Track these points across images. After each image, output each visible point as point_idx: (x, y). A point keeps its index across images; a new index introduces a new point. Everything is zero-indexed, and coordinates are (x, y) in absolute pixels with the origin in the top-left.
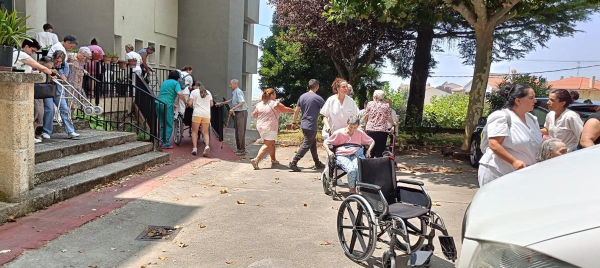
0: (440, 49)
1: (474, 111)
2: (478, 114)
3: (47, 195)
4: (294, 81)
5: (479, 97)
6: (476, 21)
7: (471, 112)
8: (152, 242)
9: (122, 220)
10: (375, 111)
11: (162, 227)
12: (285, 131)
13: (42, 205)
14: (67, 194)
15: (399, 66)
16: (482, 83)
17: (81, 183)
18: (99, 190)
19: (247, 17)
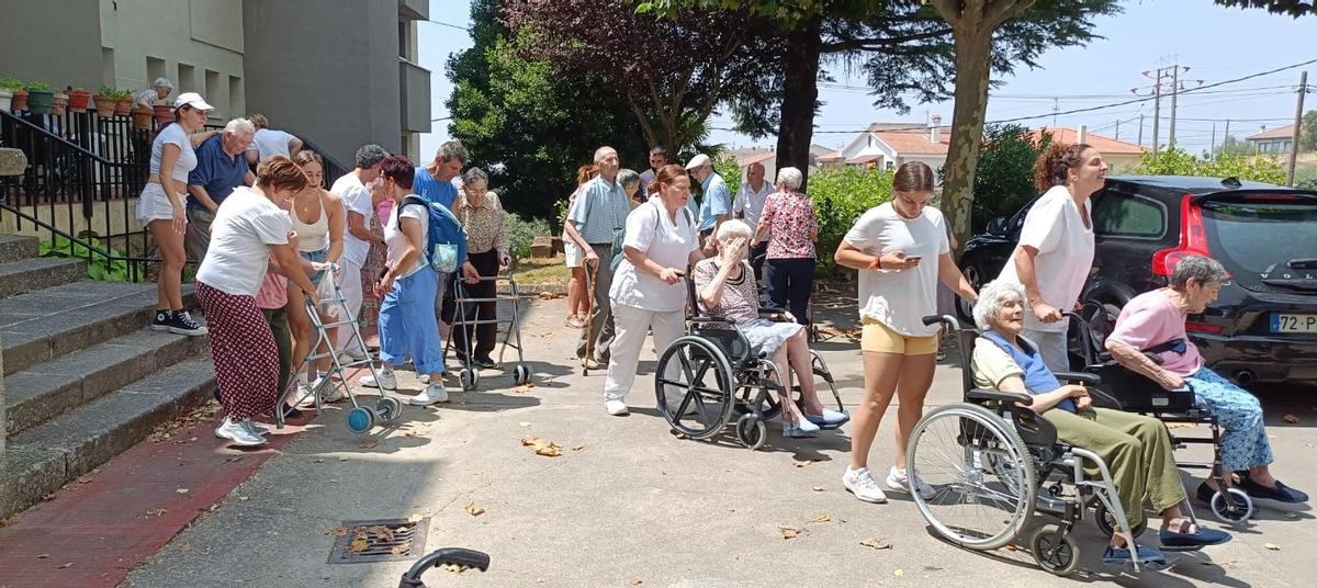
0: (827, 76)
1: (956, 206)
2: (963, 212)
3: (50, 463)
4: (534, 149)
5: (964, 176)
6: (959, 16)
7: (948, 209)
8: (373, 565)
9: (268, 512)
10: (788, 215)
11: (380, 523)
12: (533, 260)
13: (39, 491)
14: (94, 456)
15: (745, 111)
16: (970, 146)
17: (123, 422)
18: (167, 436)
19: (406, 7)
